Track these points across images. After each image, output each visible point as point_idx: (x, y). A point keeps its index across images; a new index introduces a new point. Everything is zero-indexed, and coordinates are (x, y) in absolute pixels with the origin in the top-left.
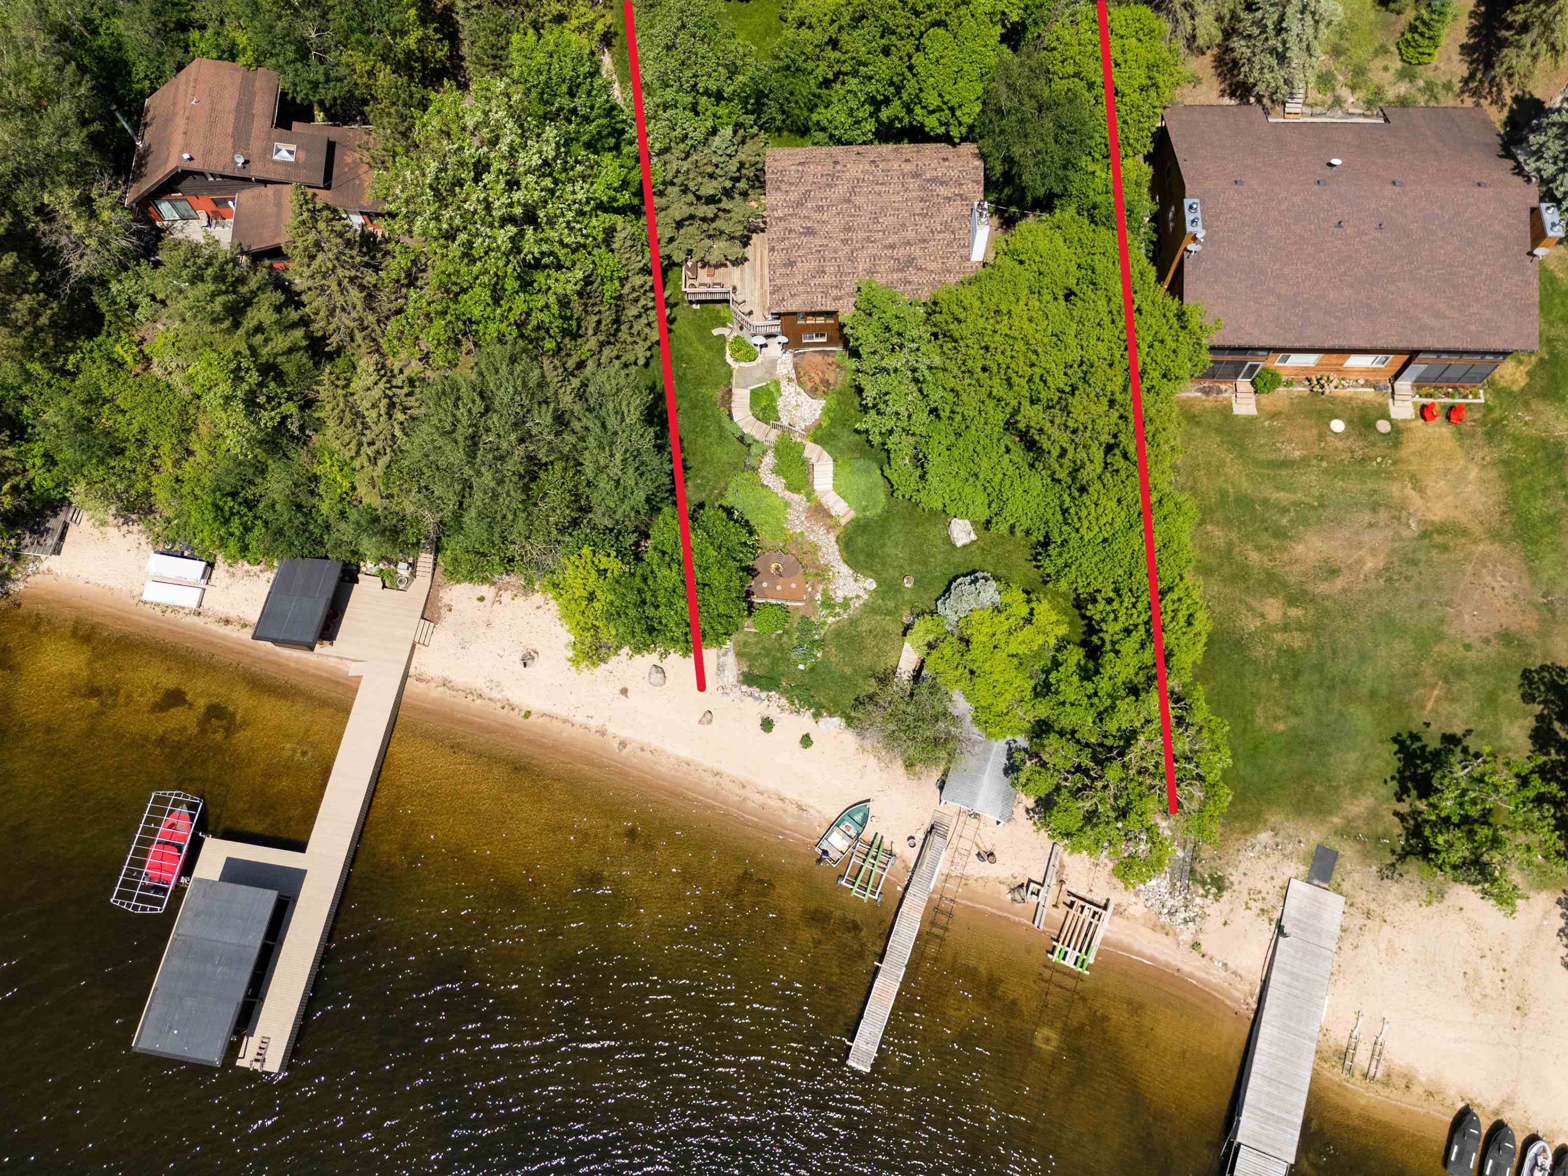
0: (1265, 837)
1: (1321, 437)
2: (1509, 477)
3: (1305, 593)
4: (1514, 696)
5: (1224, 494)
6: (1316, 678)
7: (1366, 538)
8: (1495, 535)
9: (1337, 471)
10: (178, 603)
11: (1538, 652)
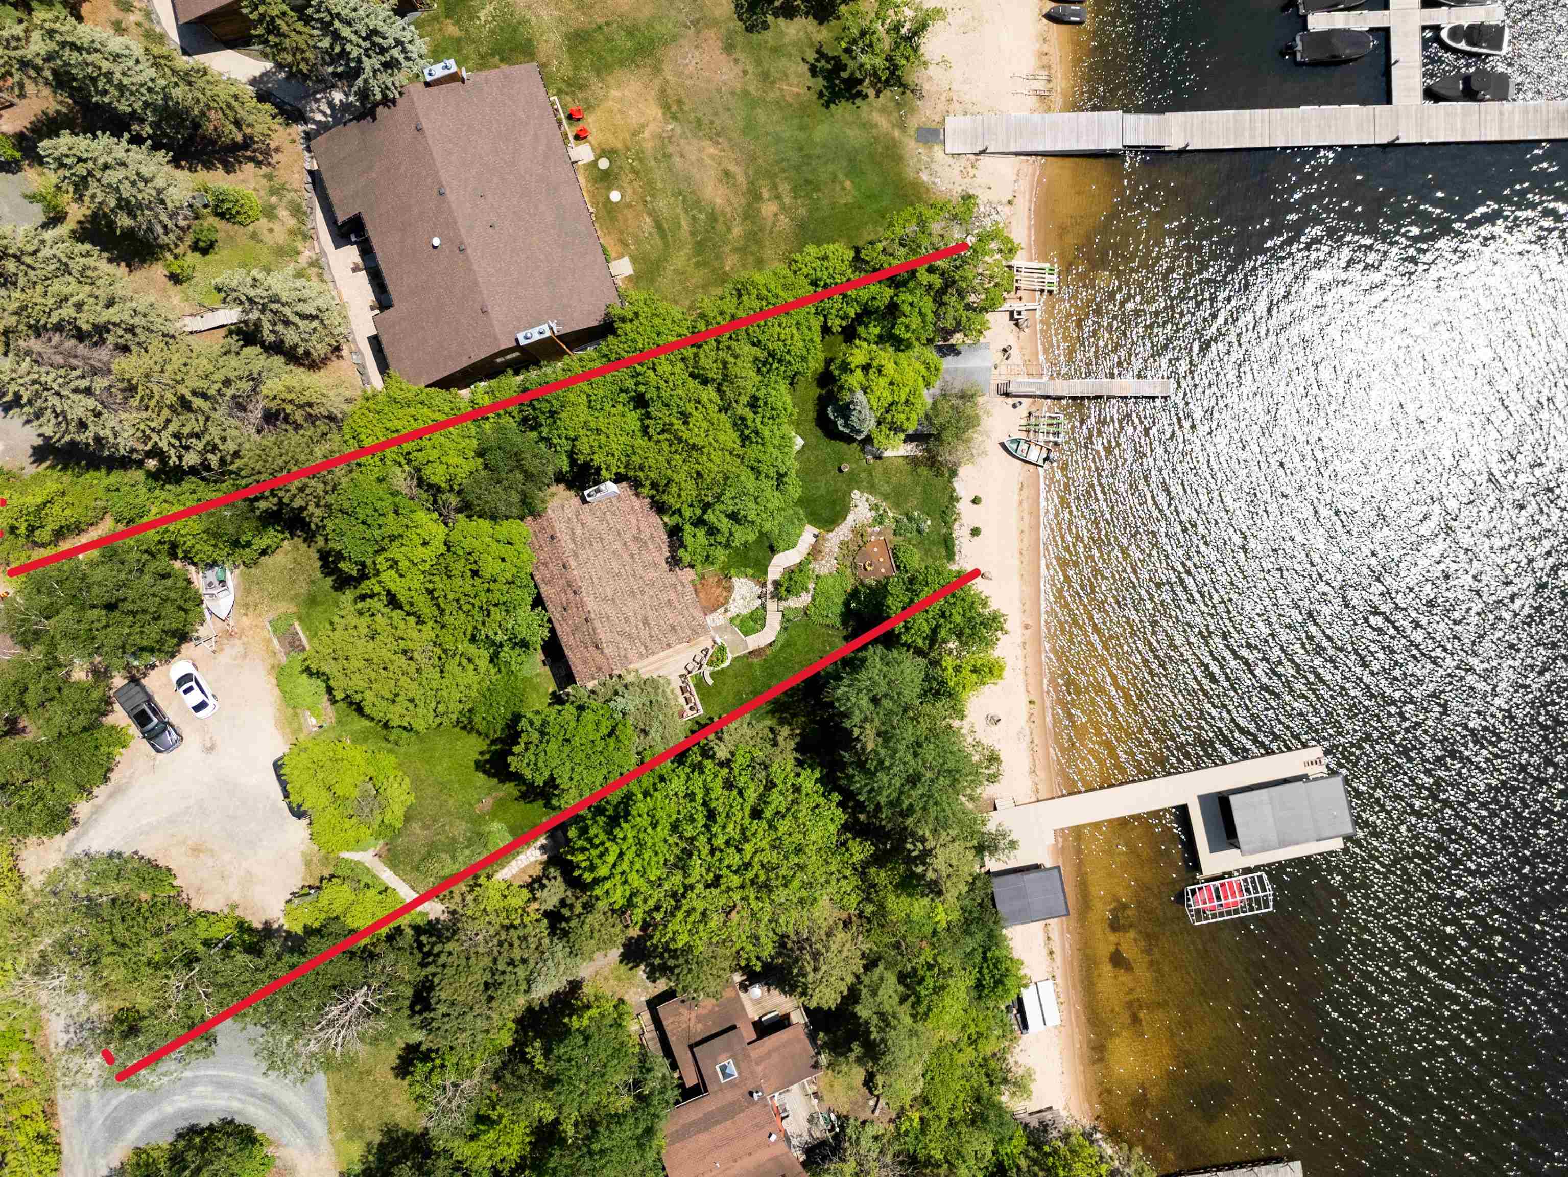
0: (925, 177)
1: (629, 206)
2: (608, 68)
3: (750, 191)
4: (768, 35)
5: (698, 265)
6: (805, 168)
7: (693, 158)
8: (657, 70)
9: (650, 187)
10: (1053, 996)
11: (731, 25)
